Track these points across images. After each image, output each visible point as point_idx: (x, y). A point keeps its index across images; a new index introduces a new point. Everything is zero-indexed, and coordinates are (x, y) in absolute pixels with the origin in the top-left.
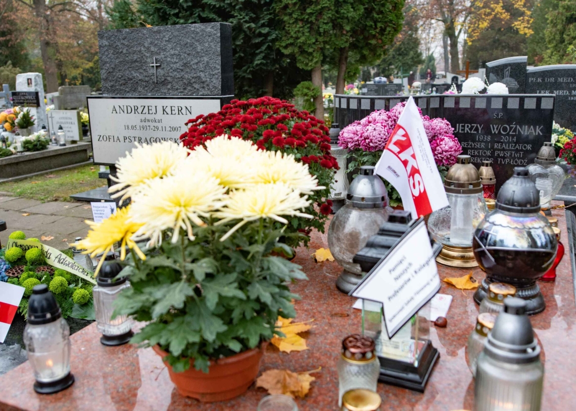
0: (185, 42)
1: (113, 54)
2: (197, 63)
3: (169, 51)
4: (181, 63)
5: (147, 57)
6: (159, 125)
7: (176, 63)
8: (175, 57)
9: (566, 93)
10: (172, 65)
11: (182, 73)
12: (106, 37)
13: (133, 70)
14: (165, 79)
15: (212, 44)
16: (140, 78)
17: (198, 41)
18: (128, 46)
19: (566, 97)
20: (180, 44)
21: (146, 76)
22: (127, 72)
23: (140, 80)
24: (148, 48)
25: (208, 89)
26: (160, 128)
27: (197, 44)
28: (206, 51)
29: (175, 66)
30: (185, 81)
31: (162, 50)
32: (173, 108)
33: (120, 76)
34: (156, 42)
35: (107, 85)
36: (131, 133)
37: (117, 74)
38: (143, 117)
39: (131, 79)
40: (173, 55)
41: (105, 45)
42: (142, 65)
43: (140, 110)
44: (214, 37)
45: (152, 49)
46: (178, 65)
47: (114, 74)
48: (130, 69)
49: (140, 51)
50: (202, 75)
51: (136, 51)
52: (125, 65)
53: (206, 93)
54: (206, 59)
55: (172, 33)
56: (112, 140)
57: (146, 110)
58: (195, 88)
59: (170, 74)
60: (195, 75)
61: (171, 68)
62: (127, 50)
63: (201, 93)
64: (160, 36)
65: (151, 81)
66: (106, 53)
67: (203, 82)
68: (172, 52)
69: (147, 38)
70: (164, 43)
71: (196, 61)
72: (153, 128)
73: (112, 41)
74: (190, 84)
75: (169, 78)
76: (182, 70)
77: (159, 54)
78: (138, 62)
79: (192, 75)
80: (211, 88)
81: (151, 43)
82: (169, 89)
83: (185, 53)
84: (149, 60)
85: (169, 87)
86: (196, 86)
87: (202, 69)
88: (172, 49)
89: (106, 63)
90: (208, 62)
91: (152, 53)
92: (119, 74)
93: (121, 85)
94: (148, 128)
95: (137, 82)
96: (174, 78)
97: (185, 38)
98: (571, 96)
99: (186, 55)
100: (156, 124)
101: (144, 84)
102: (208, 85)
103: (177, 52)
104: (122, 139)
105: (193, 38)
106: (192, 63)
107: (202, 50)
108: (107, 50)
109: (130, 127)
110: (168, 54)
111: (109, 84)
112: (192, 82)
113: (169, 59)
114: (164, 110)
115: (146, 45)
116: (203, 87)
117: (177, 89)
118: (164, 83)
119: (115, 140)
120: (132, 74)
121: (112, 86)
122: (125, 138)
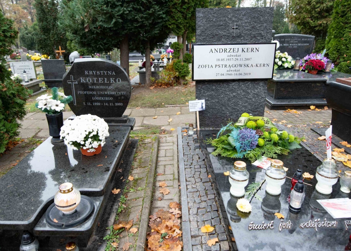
0: (254, 16)
1: (206, 21)
2: (260, 27)
3: (244, 20)
4: (251, 27)
5: (229, 23)
6: (239, 58)
7: (247, 26)
8: (247, 23)
9: (288, 45)
10: (245, 28)
11: (251, 32)
12: (202, 12)
13: (219, 30)
14: (240, 35)
15: (269, 17)
16: (224, 34)
17: (262, 15)
18: (216, 17)
19: (288, 46)
20: (251, 17)
21: (228, 33)
22: (215, 31)
23: (224, 35)
24: (231, 19)
25: (265, 39)
26: (239, 59)
27: (261, 17)
28: (266, 21)
29: (247, 28)
30: (252, 35)
31: (240, 19)
32: (248, 49)
33: (210, 33)
34: (236, 16)
35: (200, 38)
36: (221, 63)
37: (208, 32)
38: (229, 54)
39: (218, 35)
40: (246, 22)
41: (201, 17)
42: (226, 28)
43: (228, 51)
44: (271, 14)
45: (234, 19)
46: (249, 27)
47: (206, 32)
48: (217, 30)
49: (225, 20)
50: (262, 32)
51: (222, 20)
52: (214, 27)
53: (263, 41)
54: (265, 25)
55: (247, 11)
56: (207, 67)
57: (232, 50)
58: (257, 39)
59: (244, 32)
60: (258, 33)
61: (245, 29)
62: (216, 19)
63: (261, 41)
64: (239, 12)
65: (231, 36)
66: (201, 21)
67: (262, 36)
68: (246, 21)
69: (230, 13)
70: (242, 16)
71: (259, 25)
72: (235, 60)
73: (206, 14)
74: (255, 37)
75: (242, 34)
76: (251, 30)
77: (238, 22)
78: (223, 26)
79: (256, 33)
80: (267, 38)
81: (233, 16)
82: (242, 40)
83: (253, 21)
84: (231, 25)
85: (242, 38)
86: (259, 38)
87: (263, 30)
88: (246, 19)
89: (201, 26)
90: (266, 26)
91: (233, 21)
92: (209, 33)
93: (210, 38)
94: (232, 59)
95: (222, 37)
96: (245, 34)
97: (254, 14)
98: (289, 46)
99: (254, 23)
100: (237, 58)
101: (227, 37)
102: (265, 37)
103: (249, 21)
104: (214, 66)
105: (259, 14)
106: (257, 27)
107: (264, 20)
108: (202, 19)
109: (220, 60)
110: (243, 22)
111: (202, 38)
112: (256, 36)
113: (243, 24)
114: (243, 50)
115: (229, 17)
116: (262, 39)
117: (247, 40)
118: (239, 36)
119: (210, 66)
120: (219, 32)
121: (203, 39)
122: (216, 66)
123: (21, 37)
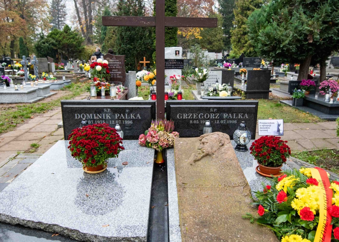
123: (37, 46)
